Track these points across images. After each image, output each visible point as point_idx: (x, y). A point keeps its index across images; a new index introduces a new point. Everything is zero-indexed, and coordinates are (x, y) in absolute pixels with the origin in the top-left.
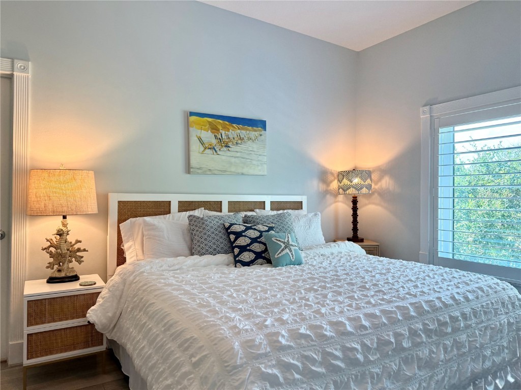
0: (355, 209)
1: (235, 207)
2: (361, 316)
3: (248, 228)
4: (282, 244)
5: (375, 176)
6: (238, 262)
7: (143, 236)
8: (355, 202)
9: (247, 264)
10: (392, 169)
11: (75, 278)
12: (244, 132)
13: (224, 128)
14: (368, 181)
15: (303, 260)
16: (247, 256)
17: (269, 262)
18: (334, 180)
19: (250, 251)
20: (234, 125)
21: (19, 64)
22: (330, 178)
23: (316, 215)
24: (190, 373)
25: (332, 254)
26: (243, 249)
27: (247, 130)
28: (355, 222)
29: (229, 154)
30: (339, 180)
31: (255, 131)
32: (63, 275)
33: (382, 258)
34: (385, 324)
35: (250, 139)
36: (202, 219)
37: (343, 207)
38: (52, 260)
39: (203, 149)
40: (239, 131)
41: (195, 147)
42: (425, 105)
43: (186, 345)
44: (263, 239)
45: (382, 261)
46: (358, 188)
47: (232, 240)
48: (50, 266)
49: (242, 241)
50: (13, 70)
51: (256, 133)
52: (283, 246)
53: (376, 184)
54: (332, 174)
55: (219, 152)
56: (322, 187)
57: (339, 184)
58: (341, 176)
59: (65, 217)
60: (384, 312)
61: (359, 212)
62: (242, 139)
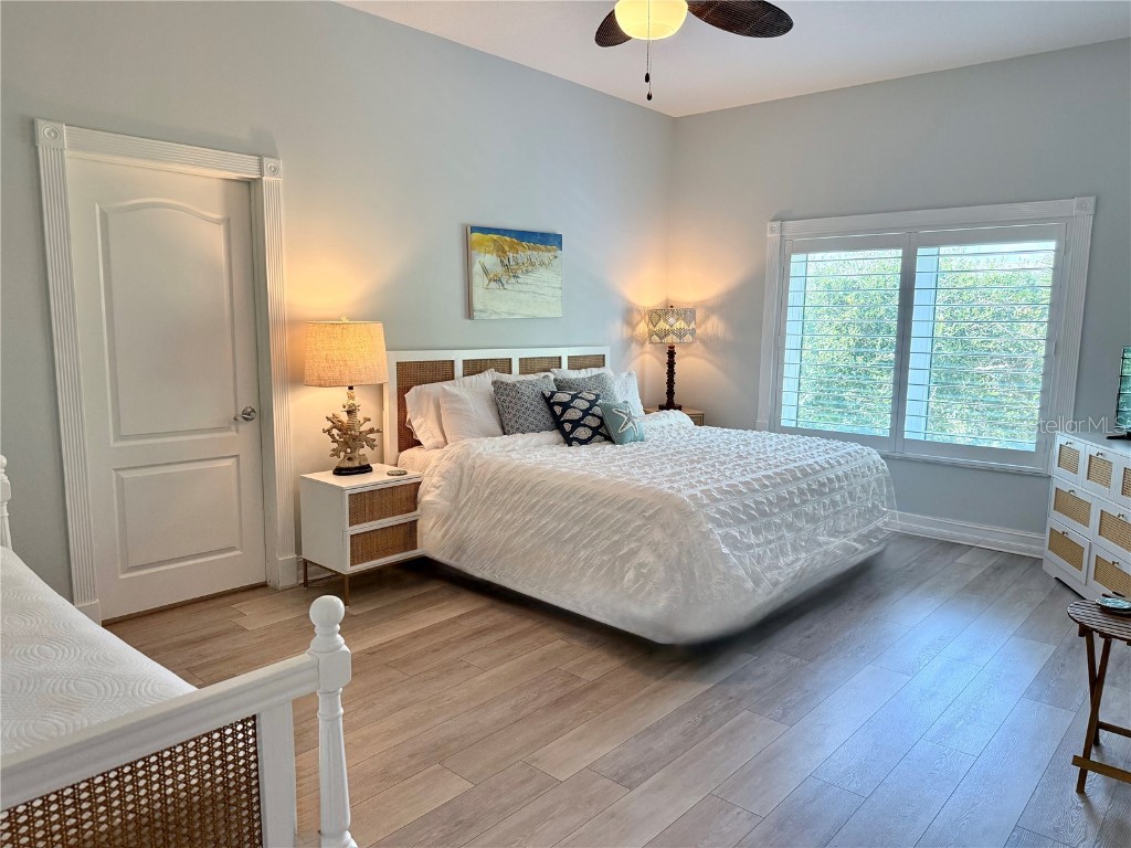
0: (671, 364)
1: (528, 366)
3: (574, 397)
4: (624, 416)
5: (699, 315)
6: (569, 440)
7: (438, 408)
9: (583, 442)
10: (726, 306)
11: (366, 469)
12: (535, 254)
13: (512, 247)
14: (692, 326)
16: (582, 433)
17: (609, 439)
18: (642, 321)
19: (585, 425)
20: (523, 243)
21: (268, 163)
22: (637, 317)
23: (630, 374)
26: (576, 424)
27: (540, 250)
28: (671, 382)
29: (518, 287)
30: (652, 323)
31: (549, 251)
32: (357, 464)
35: (542, 264)
36: (514, 385)
37: (654, 363)
38: (335, 445)
39: (487, 282)
40: (529, 252)
41: (479, 281)
42: (774, 220)
44: (596, 410)
46: (680, 334)
47: (558, 413)
48: (336, 453)
49: (573, 414)
50: (262, 175)
51: (550, 255)
52: (626, 418)
53: (701, 328)
54: (639, 311)
55: (506, 286)
56: (626, 331)
57: (651, 326)
58: (655, 317)
59: (351, 388)
61: (676, 368)
62: (533, 264)
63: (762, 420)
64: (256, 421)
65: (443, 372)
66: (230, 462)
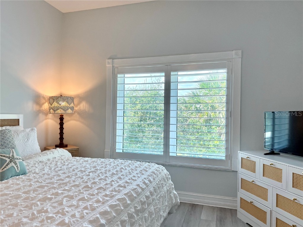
0: (62, 124)
2: (98, 216)
4: (7, 159)
5: (76, 101)
8: (62, 119)
10: (87, 97)
14: (72, 105)
18: (45, 103)
22: (43, 101)
23: (32, 130)
25: (49, 160)
28: (61, 133)
30: (50, 103)
34: (115, 217)
37: (52, 123)
42: (109, 59)
46: (65, 109)
52: (8, 160)
53: (76, 106)
54: (44, 98)
56: (36, 107)
57: (50, 105)
58: (51, 100)
60: (111, 206)
61: (64, 126)
63: (107, 150)
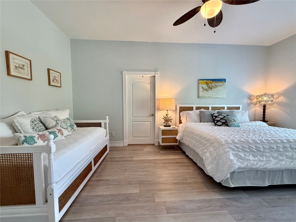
0: (264, 110)
3: (219, 115)
4: (232, 120)
5: (275, 96)
6: (216, 125)
7: (186, 116)
8: (264, 107)
9: (218, 126)
10: (285, 93)
11: (170, 126)
12: (217, 84)
13: (211, 83)
14: (272, 99)
15: (240, 126)
16: (219, 123)
17: (227, 125)
18: (255, 99)
19: (220, 122)
20: (214, 82)
21: (157, 73)
22: (253, 98)
23: (246, 111)
24: (209, 146)
25: (253, 125)
26: (218, 121)
27: (218, 83)
28: (264, 115)
29: (212, 91)
30: (257, 99)
31: (222, 83)
32: (167, 125)
33: (276, 127)
34: (272, 143)
35: (219, 86)
36: (204, 112)
37: (258, 109)
38: (164, 121)
39: (203, 90)
40: (215, 84)
43: (208, 140)
44: (225, 118)
45: (275, 128)
46: (266, 101)
47: (214, 118)
48: (164, 123)
49: (217, 119)
50: (155, 74)
51: (222, 84)
52: (233, 121)
53: (276, 100)
54: (254, 96)
55: (208, 91)
56: (249, 101)
58: (258, 97)
59: (167, 111)
62: (217, 86)
64: (154, 116)
65: (191, 109)
66: (149, 123)
